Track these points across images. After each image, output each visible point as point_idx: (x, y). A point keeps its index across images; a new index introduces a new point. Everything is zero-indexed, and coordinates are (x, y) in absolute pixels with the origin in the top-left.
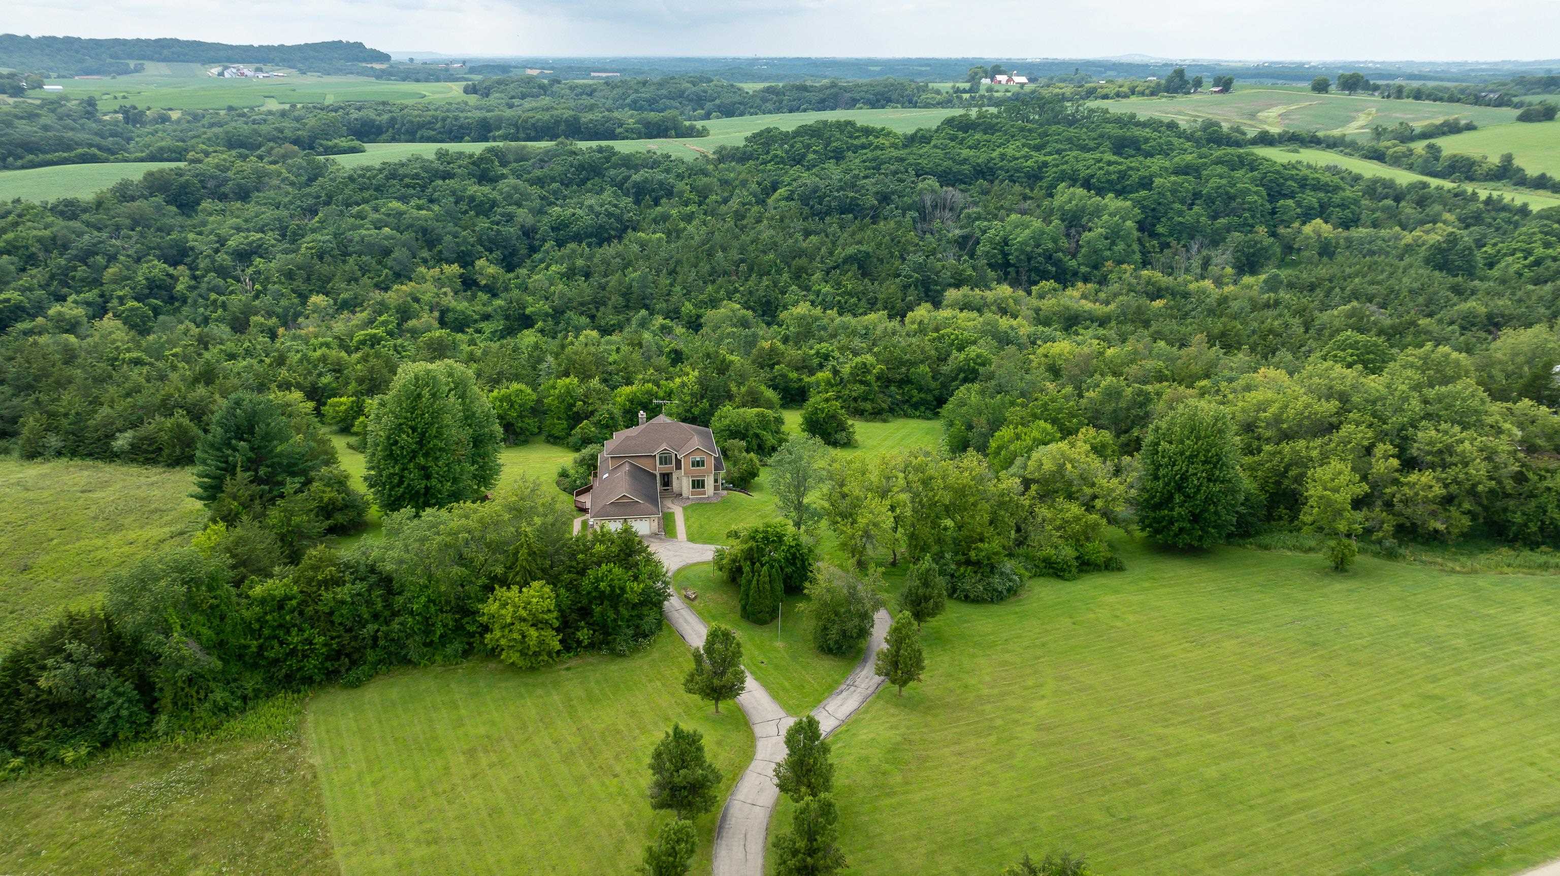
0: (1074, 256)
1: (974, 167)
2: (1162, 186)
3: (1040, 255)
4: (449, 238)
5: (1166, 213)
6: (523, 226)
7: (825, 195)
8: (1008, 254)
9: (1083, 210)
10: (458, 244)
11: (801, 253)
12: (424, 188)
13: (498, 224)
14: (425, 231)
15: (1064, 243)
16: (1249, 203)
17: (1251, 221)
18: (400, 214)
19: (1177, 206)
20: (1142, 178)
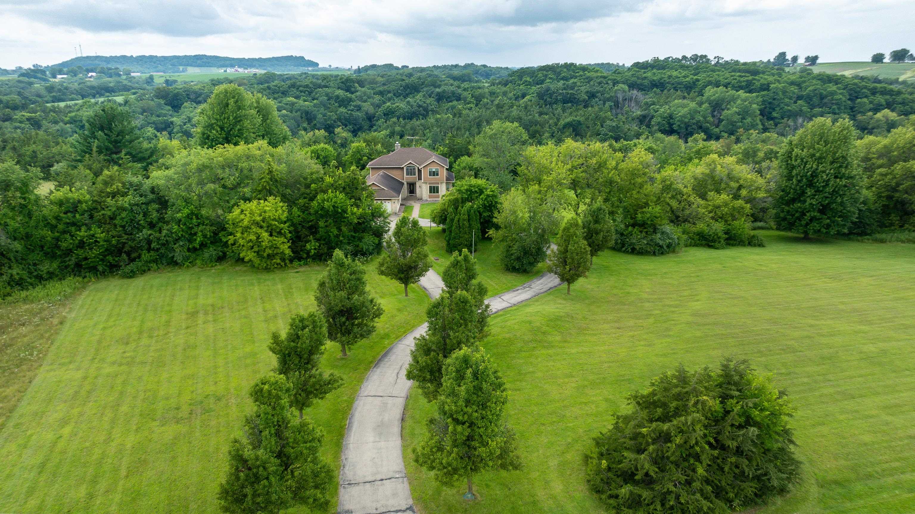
0: (717, 126)
1: (651, 82)
2: (777, 88)
3: (694, 124)
4: (320, 116)
5: (779, 105)
6: (367, 113)
7: (554, 93)
8: (673, 124)
9: (723, 100)
10: (326, 120)
11: (536, 123)
12: (310, 93)
13: (352, 111)
14: (307, 113)
15: (710, 119)
16: (836, 100)
17: (837, 111)
18: (293, 104)
19: (787, 100)
20: (762, 85)
